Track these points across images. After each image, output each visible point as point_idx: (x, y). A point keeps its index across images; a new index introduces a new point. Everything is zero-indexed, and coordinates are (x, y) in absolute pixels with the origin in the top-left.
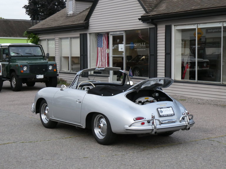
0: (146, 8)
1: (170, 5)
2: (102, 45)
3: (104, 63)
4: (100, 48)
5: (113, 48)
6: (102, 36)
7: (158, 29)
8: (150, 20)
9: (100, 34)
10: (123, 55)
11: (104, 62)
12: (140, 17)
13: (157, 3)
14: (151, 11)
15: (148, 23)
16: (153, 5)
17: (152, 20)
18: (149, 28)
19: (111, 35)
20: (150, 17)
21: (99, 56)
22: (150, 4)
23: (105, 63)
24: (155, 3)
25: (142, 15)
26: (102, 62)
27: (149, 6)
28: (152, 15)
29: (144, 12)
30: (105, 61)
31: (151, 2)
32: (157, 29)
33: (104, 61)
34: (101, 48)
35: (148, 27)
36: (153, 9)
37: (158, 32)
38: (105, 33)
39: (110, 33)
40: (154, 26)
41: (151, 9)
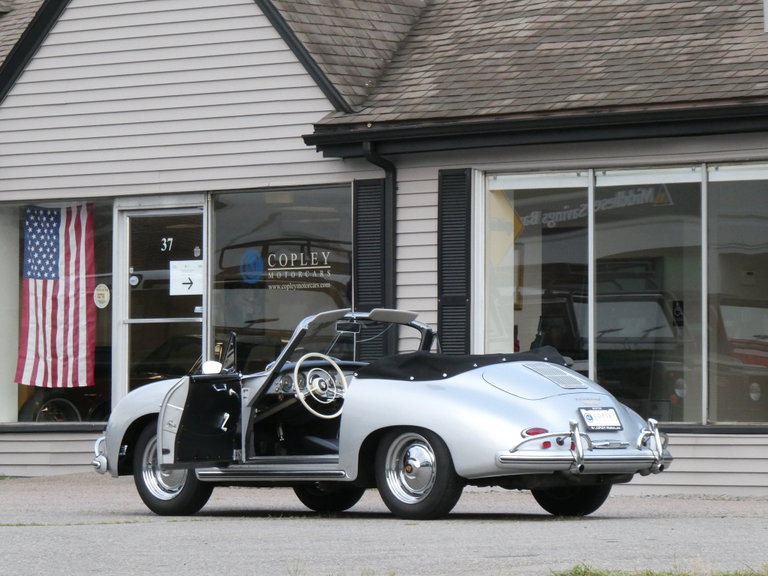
0: (340, 89)
1: (453, 78)
2: (56, 268)
3: (66, 366)
4: (40, 283)
5: (135, 281)
6: (58, 219)
7: (402, 188)
8: (368, 146)
9: (45, 211)
10: (200, 315)
11: (66, 359)
12: (310, 131)
13: (380, 62)
14: (365, 101)
15: (344, 158)
16: (366, 72)
17: (376, 144)
18: (356, 182)
19: (122, 211)
20: (361, 129)
21: (32, 326)
22: (353, 69)
23: (71, 361)
24: (372, 63)
25: (317, 119)
26: (54, 356)
27: (349, 79)
28: (373, 123)
29: (328, 106)
30: (76, 353)
31: (353, 60)
32: (395, 188)
33: (70, 352)
34: (50, 283)
35: (349, 178)
36: (370, 92)
37: (401, 201)
38: (74, 205)
39: (117, 206)
40: (379, 174)
41: (359, 91)
